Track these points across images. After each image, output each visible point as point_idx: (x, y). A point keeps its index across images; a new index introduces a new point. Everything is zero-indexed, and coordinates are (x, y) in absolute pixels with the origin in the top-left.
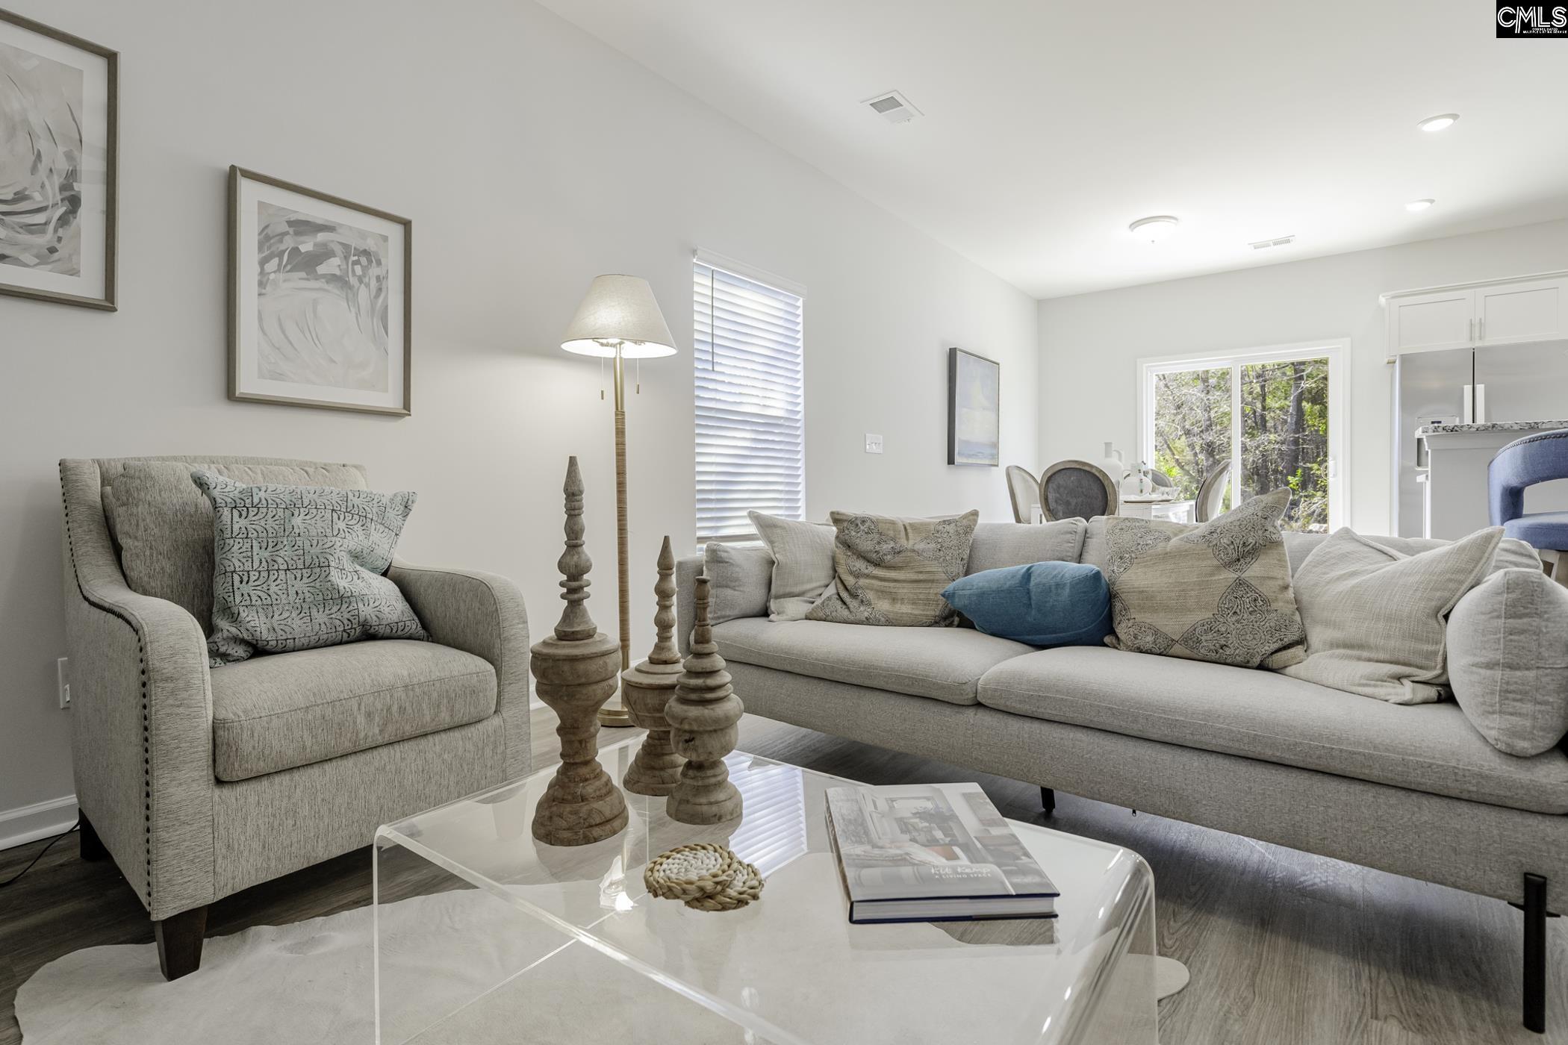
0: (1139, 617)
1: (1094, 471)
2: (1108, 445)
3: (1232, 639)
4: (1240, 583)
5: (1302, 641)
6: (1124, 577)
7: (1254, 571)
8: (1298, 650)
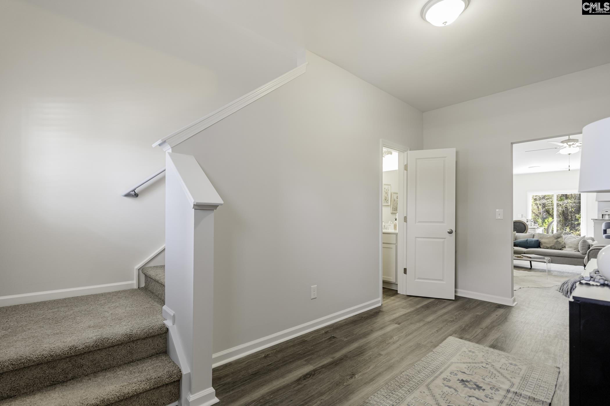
0: (544, 245)
1: (523, 222)
2: (522, 215)
3: (556, 247)
4: (557, 241)
5: (565, 247)
6: (541, 240)
7: (559, 240)
8: (564, 248)
